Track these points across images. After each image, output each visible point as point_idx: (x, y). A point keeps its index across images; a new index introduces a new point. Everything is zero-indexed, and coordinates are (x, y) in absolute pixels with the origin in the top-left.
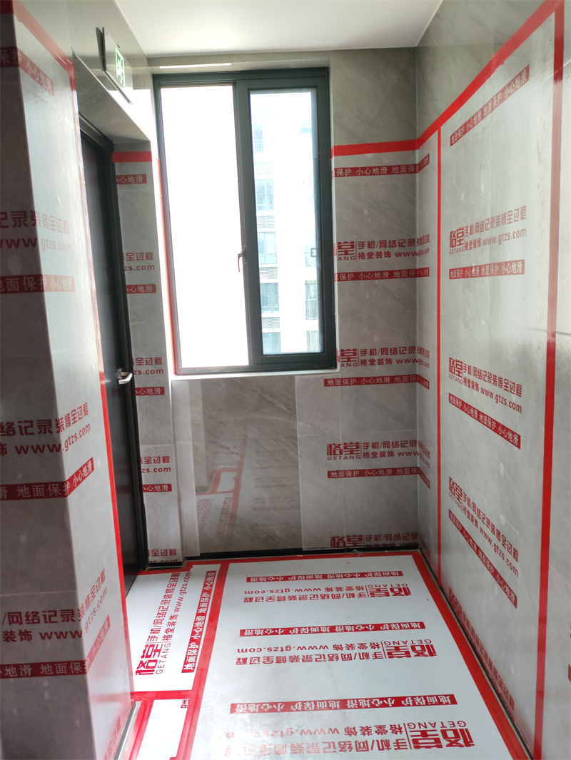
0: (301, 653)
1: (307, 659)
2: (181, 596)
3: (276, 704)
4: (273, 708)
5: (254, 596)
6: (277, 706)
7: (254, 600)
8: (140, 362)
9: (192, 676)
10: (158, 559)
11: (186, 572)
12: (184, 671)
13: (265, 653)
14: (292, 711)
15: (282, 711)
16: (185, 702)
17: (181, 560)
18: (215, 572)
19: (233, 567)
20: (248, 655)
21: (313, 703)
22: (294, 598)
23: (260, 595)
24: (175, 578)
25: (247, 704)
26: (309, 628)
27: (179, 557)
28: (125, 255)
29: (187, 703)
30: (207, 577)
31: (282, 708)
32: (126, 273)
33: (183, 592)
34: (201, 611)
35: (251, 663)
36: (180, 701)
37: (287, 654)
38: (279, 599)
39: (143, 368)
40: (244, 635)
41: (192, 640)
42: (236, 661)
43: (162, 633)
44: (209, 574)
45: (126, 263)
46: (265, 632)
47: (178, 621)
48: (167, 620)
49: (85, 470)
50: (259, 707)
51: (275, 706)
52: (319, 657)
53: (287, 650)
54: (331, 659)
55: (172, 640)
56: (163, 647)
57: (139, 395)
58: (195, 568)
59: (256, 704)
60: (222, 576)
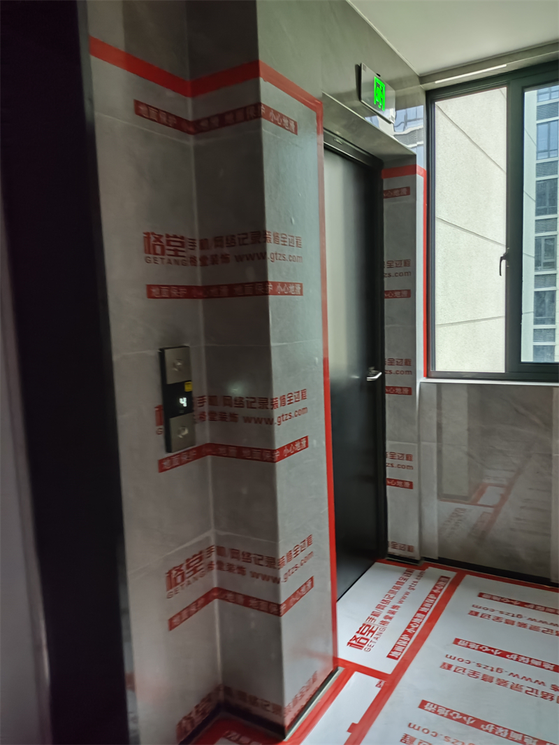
0: (511, 680)
1: (516, 687)
2: (409, 591)
3: (468, 716)
4: (462, 718)
5: (481, 611)
6: (467, 719)
7: (480, 615)
8: (392, 362)
9: (395, 663)
10: (397, 552)
11: (420, 571)
12: (389, 656)
13: (473, 667)
14: (481, 729)
15: (470, 725)
16: (380, 682)
17: (418, 558)
18: (448, 578)
19: (469, 578)
20: (455, 663)
21: (507, 731)
22: (524, 625)
23: (488, 612)
24: (408, 573)
25: (438, 706)
26: (531, 659)
27: (416, 554)
28: (385, 263)
29: (382, 684)
30: (439, 581)
31: (472, 722)
32: (385, 279)
33: (411, 588)
34: (423, 609)
35: (455, 671)
36: (377, 680)
37: (495, 675)
38: (507, 622)
39: (393, 368)
40: (457, 644)
41: (405, 632)
42: (441, 664)
43: (381, 618)
44: (443, 579)
45: (386, 270)
46: (480, 648)
47: (398, 611)
48: (388, 607)
49: (297, 445)
50: (449, 713)
51: (465, 718)
52: (530, 690)
53: (497, 671)
54: (544, 697)
55: (388, 627)
56: (378, 630)
57: (389, 393)
58: (431, 569)
59: (447, 709)
60: (455, 584)
